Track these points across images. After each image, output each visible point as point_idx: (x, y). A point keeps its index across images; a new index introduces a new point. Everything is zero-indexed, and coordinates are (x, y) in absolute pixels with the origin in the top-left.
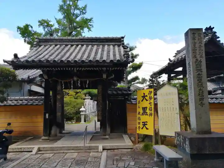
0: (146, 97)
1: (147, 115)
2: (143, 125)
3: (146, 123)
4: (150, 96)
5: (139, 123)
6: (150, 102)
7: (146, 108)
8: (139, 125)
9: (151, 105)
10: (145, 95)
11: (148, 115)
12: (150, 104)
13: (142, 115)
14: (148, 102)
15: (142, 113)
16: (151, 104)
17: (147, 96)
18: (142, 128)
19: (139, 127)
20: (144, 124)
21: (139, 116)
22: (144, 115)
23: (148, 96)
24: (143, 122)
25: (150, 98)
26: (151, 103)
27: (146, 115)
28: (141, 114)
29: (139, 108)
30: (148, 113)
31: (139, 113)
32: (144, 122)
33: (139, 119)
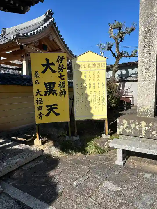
0: (51, 66)
1: (56, 94)
2: (48, 110)
3: (54, 107)
4: (60, 65)
5: (40, 108)
6: (61, 74)
7: (54, 83)
8: (40, 111)
9: (64, 79)
10: (50, 62)
11: (59, 94)
12: (60, 77)
13: (45, 95)
14: (57, 74)
15: (46, 93)
16: (62, 78)
17: (53, 64)
18: (47, 115)
19: (41, 114)
20: (49, 108)
21: (39, 96)
22: (49, 94)
23: (57, 65)
24: (47, 106)
25: (61, 68)
26: (64, 76)
27: (53, 94)
28: (43, 93)
29: (37, 83)
30: (58, 92)
31: (38, 92)
32: (51, 106)
33: (40, 101)
